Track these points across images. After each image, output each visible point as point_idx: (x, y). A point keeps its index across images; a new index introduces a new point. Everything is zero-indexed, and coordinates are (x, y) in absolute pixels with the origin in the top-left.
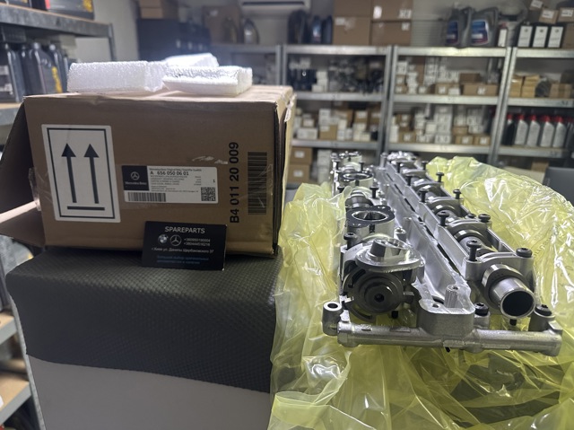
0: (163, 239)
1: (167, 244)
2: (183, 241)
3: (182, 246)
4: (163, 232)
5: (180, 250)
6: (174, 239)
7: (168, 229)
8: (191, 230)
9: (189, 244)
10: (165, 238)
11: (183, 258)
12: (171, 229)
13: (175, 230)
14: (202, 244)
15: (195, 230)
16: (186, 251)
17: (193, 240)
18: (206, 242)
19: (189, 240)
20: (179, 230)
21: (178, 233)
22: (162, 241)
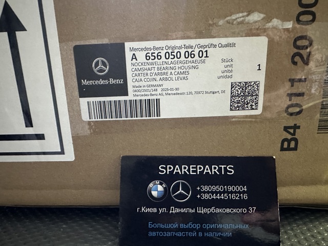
0: (157, 189)
1: (166, 200)
2: (195, 193)
3: (195, 202)
4: (155, 177)
5: (192, 211)
6: (176, 188)
7: (164, 170)
8: (207, 170)
9: (206, 197)
10: (160, 188)
11: (197, 226)
12: (169, 168)
13: (177, 169)
14: (233, 196)
15: (215, 170)
16: (203, 211)
17: (214, 188)
18: (239, 191)
19: (206, 188)
20: (184, 169)
21: (185, 177)
22: (155, 194)
